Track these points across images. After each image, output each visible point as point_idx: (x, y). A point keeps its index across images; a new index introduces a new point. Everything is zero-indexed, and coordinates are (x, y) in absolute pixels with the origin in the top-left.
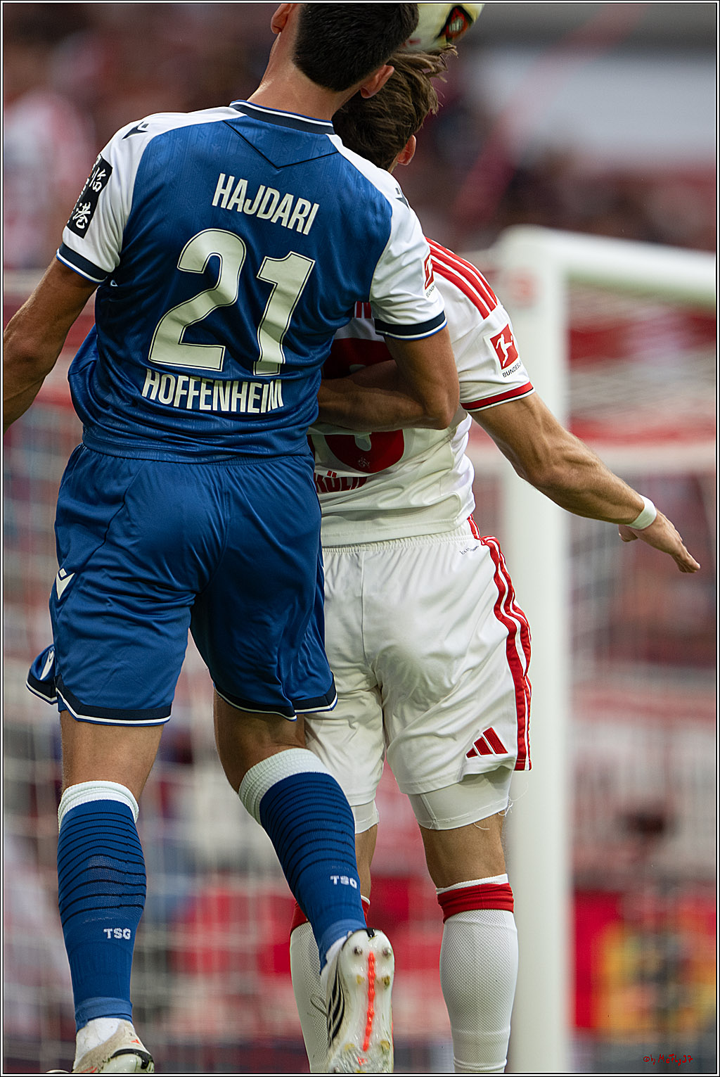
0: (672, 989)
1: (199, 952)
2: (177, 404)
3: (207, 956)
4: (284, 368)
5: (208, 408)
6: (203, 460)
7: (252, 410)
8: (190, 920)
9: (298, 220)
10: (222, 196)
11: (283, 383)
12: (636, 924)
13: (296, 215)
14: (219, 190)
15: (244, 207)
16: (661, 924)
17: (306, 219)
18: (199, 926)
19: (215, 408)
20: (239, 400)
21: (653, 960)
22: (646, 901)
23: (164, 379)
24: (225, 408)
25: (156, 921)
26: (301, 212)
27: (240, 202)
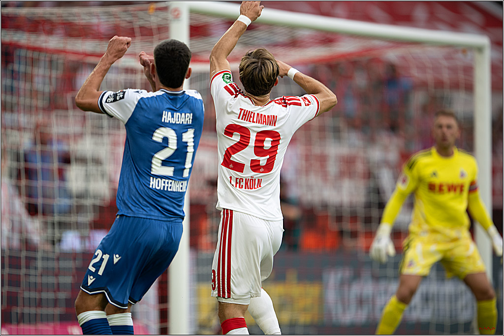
2: (161, 189)
9: (187, 120)
10: (165, 118)
14: (164, 116)
15: (172, 121)
17: (190, 119)
19: (172, 190)
27: (170, 119)
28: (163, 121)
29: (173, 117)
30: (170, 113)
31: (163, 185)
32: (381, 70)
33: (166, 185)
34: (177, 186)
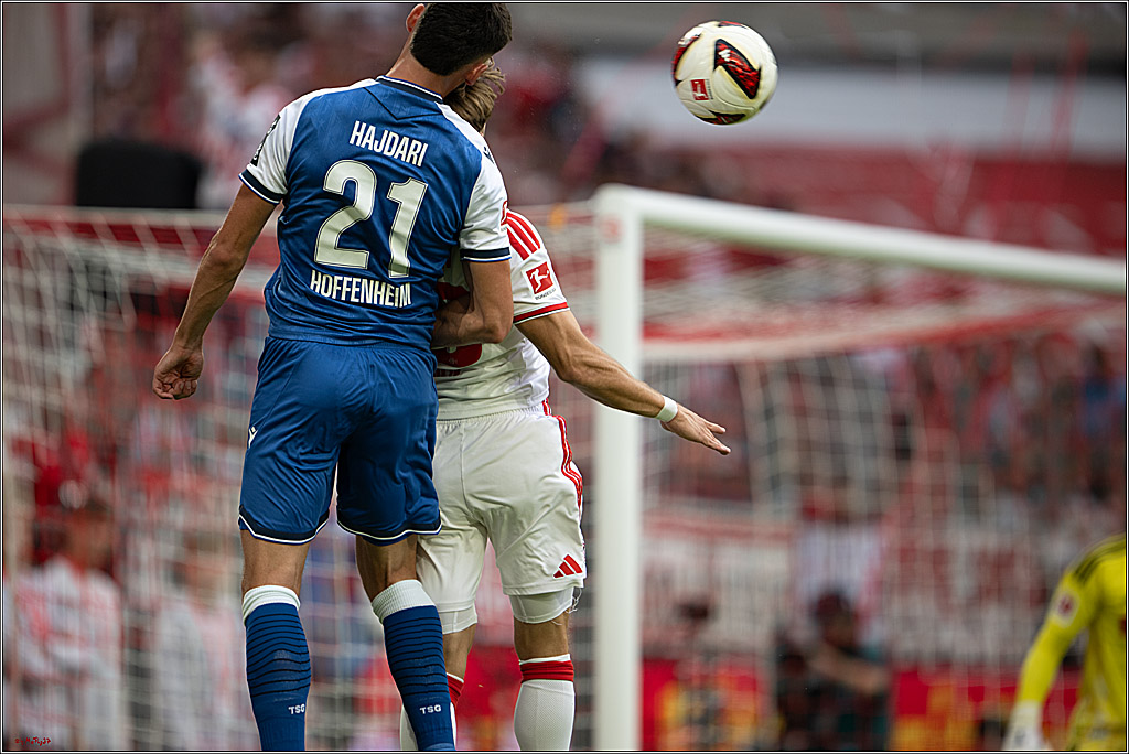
0: (712, 730)
1: (374, 698)
2: (334, 296)
3: (381, 701)
4: (411, 271)
5: (357, 300)
6: (356, 343)
7: (388, 303)
8: (368, 676)
9: (412, 156)
10: (357, 137)
11: (411, 284)
12: (688, 682)
13: (411, 152)
14: (355, 133)
15: (374, 146)
16: (705, 683)
17: (419, 155)
18: (375, 680)
19: (362, 301)
20: (379, 296)
21: (698, 707)
22: (694, 667)
23: (324, 277)
24: (369, 301)
25: (345, 676)
26: (415, 150)
27: (371, 142)
28: (352, 142)
29: (378, 137)
30: (372, 129)
31: (337, 287)
32: (1072, 364)
33: (345, 289)
34: (377, 292)
